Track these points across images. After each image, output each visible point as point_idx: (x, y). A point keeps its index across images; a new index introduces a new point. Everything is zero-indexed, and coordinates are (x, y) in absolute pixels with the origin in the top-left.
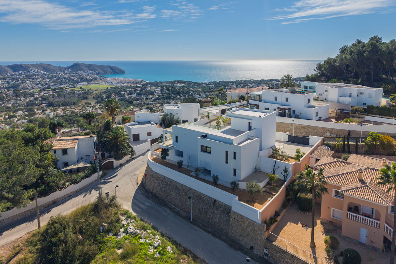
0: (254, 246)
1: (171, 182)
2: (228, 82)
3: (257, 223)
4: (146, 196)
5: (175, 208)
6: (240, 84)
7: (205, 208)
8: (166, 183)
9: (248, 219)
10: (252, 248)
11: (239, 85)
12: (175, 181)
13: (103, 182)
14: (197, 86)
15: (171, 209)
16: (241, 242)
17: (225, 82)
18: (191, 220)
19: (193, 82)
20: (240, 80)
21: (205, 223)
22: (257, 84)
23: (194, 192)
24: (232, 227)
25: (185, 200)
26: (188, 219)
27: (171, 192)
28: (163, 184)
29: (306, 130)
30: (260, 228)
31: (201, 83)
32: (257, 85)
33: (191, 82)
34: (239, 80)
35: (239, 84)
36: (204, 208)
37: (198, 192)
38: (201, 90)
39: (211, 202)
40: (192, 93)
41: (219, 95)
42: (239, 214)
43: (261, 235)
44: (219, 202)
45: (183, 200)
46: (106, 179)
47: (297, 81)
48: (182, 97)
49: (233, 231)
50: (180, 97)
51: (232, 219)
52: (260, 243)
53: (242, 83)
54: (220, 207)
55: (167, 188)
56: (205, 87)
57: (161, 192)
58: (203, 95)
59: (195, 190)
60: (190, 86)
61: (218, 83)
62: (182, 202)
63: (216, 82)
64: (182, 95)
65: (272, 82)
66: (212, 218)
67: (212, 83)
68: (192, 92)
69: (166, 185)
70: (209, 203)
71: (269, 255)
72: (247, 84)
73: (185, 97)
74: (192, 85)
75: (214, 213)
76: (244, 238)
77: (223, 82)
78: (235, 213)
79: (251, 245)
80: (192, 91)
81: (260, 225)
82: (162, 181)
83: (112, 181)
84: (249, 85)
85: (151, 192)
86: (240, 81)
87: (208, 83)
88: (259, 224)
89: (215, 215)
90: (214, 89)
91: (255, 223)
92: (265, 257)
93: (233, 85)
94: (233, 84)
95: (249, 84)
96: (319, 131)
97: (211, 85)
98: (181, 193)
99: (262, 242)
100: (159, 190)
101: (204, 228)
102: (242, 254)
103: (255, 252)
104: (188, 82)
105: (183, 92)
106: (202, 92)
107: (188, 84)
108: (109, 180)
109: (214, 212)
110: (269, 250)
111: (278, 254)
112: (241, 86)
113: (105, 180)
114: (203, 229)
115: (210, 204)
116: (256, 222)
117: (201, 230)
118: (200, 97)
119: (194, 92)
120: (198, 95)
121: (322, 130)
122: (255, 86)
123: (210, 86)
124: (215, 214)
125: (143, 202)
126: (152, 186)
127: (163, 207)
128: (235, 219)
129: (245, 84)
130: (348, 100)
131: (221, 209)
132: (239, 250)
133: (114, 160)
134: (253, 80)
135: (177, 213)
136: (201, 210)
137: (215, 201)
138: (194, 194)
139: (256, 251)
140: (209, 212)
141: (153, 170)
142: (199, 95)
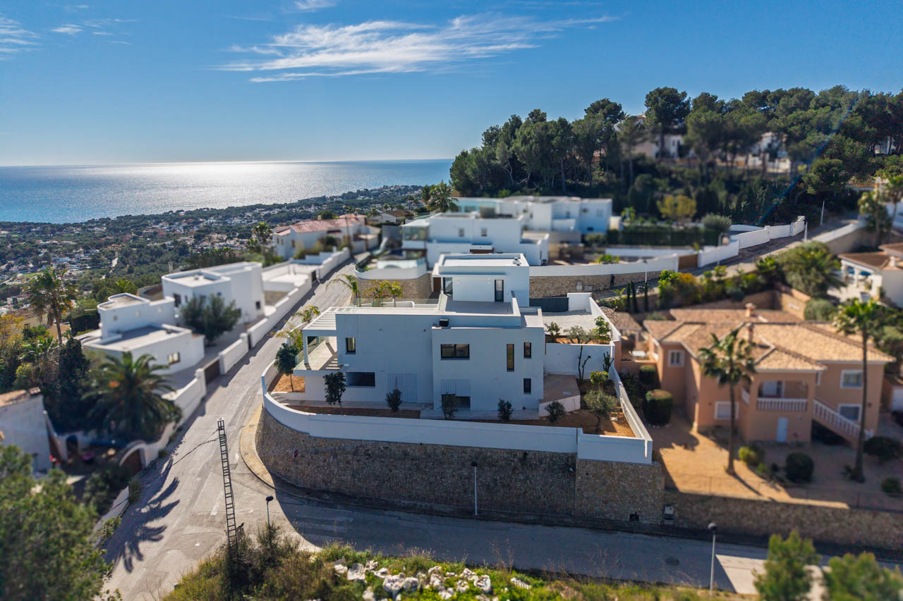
0: (640, 512)
1: (387, 448)
2: (145, 218)
3: (644, 465)
4: (319, 502)
5: (415, 505)
6: (177, 220)
7: (501, 478)
8: (369, 455)
9: (623, 463)
10: (634, 517)
11: (177, 223)
12: (397, 443)
13: (148, 513)
14: (53, 232)
15: (405, 509)
16: (607, 516)
17: (135, 218)
18: (476, 514)
19: (36, 225)
20: (174, 212)
21: (508, 509)
22: (220, 217)
23: (464, 452)
24: (582, 492)
25: (438, 478)
26: (466, 513)
27: (391, 471)
28: (358, 461)
29: (539, 286)
30: (652, 472)
31: (65, 224)
32: (221, 219)
33: (29, 224)
34: (171, 211)
35: (175, 221)
36: (499, 477)
37: (474, 448)
38: (71, 243)
39: (516, 460)
40: (46, 253)
41: (132, 252)
42: (599, 461)
43: (655, 486)
44: (535, 453)
45: (432, 479)
46: (154, 502)
47: (310, 207)
48: (12, 266)
49: (585, 500)
50: (9, 267)
51: (580, 478)
52: (653, 501)
53: (183, 219)
54: (541, 463)
55: (377, 464)
56: (79, 234)
57: (359, 481)
58: (83, 255)
59: (465, 447)
60: (30, 234)
61: (114, 222)
62: (431, 483)
63: (109, 219)
64: (13, 262)
65: (256, 211)
66: (525, 492)
67: (97, 222)
68: (46, 250)
69: (370, 460)
70: (510, 464)
71: (677, 515)
72: (196, 219)
73: (24, 266)
74: (37, 232)
75: (528, 481)
76: (615, 505)
77: (129, 217)
78: (587, 462)
79: (633, 510)
80: (45, 247)
81: (651, 467)
82: (355, 453)
83: (177, 502)
84: (201, 222)
85: (324, 492)
86: (175, 214)
87: (86, 223)
88: (648, 465)
89: (531, 483)
90: (108, 237)
91: (640, 467)
92: (667, 522)
93: (161, 224)
94: (161, 222)
95: (201, 220)
96: (562, 284)
97: (96, 228)
98: (422, 466)
99: (657, 498)
100: (349, 477)
101: (516, 518)
102: (625, 534)
103: (645, 522)
104: (19, 224)
105: (16, 253)
106: (76, 247)
107: (20, 230)
108: (165, 503)
109: (527, 478)
110: (675, 507)
111: (695, 507)
112: (180, 224)
113: (154, 506)
114: (514, 522)
115: (513, 464)
116: (640, 464)
117: (511, 525)
118: (74, 260)
119: (50, 249)
120: (66, 255)
121: (568, 282)
122: (216, 223)
123: (94, 231)
124: (530, 481)
125: (326, 518)
126: (321, 476)
127: (386, 513)
128: (587, 474)
129: (191, 220)
130: (571, 224)
131: (542, 465)
132: (617, 530)
133: (142, 446)
134: (207, 209)
135: (430, 512)
136: (492, 485)
137: (525, 454)
138: (464, 455)
139: (646, 519)
140: (513, 481)
141: (311, 434)
142: (71, 257)
